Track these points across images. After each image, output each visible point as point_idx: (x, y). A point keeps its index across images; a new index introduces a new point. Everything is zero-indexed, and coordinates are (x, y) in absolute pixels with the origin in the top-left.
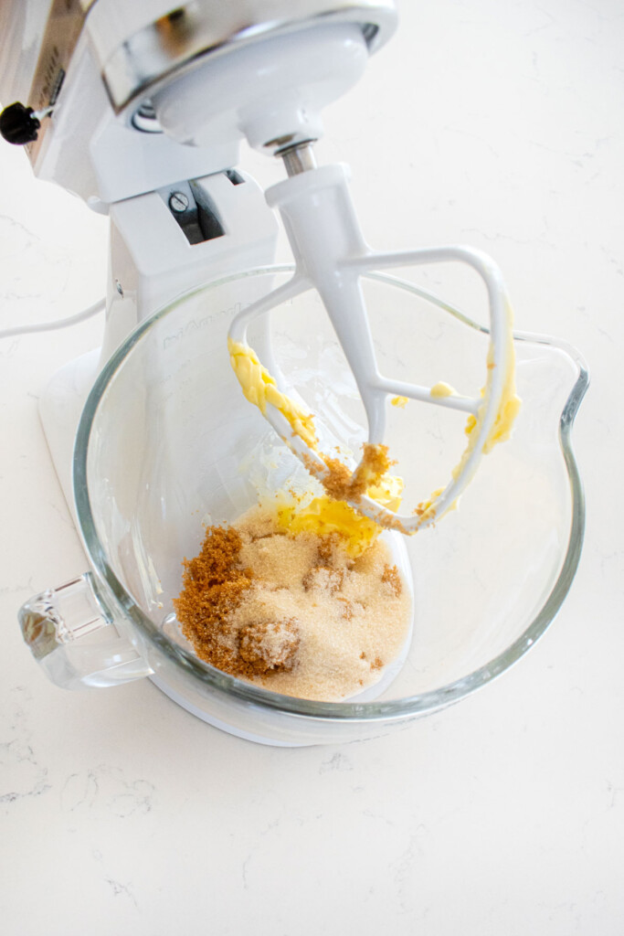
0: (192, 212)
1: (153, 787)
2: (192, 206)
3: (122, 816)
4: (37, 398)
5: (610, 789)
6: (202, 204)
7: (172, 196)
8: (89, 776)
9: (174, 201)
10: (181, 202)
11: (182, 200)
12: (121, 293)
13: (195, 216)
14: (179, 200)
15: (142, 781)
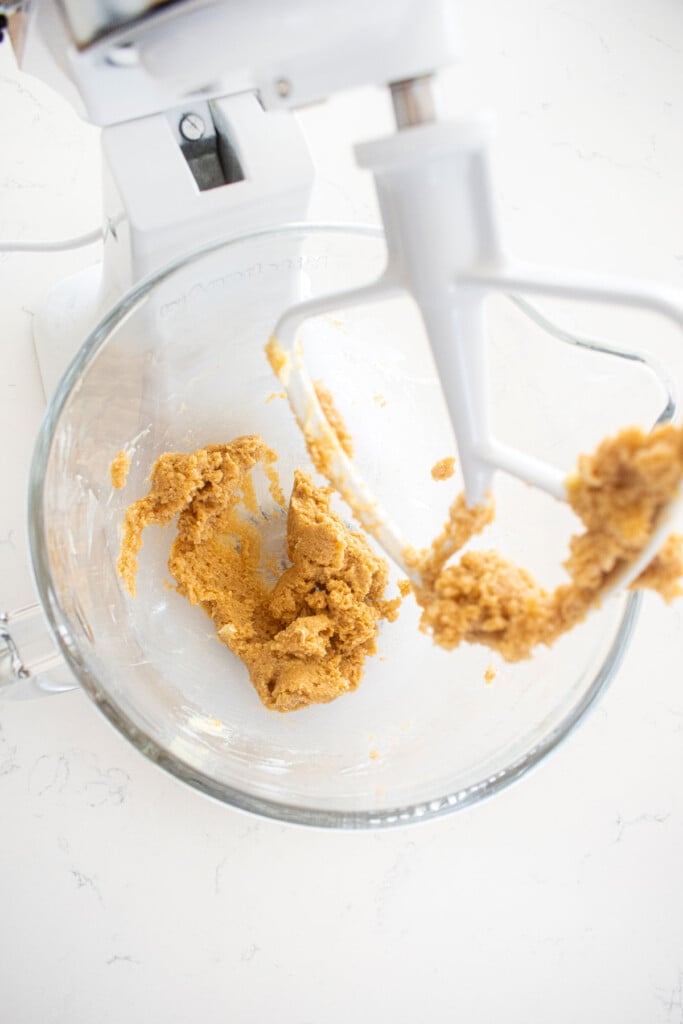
0: (209, 140)
1: (129, 778)
2: (210, 133)
3: (93, 805)
4: (33, 315)
5: (619, 822)
6: (222, 131)
7: (184, 117)
8: (61, 759)
9: (186, 124)
10: (195, 127)
11: (197, 124)
12: (115, 235)
13: (214, 144)
14: (193, 124)
15: (117, 769)
